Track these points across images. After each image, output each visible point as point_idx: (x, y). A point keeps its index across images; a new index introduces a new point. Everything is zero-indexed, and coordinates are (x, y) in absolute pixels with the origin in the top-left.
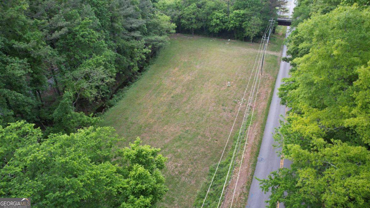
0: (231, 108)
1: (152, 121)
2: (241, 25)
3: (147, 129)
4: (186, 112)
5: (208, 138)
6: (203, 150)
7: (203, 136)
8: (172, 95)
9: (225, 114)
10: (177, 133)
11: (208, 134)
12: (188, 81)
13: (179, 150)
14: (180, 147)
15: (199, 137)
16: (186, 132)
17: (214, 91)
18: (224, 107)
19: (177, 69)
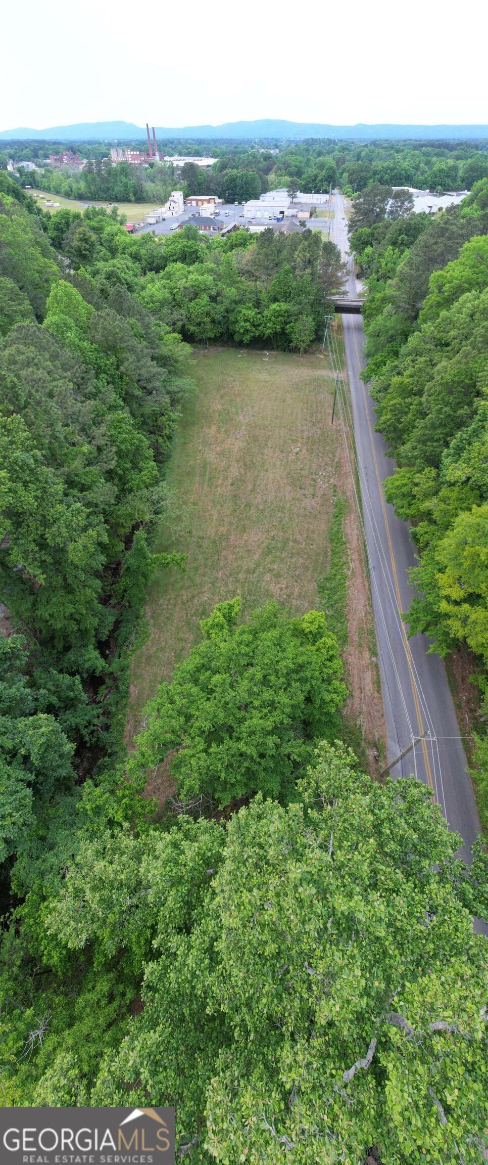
0: (311, 490)
1: (223, 530)
2: (283, 329)
3: (224, 543)
4: (261, 507)
5: (301, 544)
6: (301, 561)
7: (295, 541)
8: (230, 481)
9: (307, 503)
10: (262, 543)
11: (298, 537)
12: (240, 450)
13: (275, 567)
14: (273, 562)
15: (291, 543)
16: (273, 538)
17: (281, 465)
18: (302, 492)
19: (214, 428)
